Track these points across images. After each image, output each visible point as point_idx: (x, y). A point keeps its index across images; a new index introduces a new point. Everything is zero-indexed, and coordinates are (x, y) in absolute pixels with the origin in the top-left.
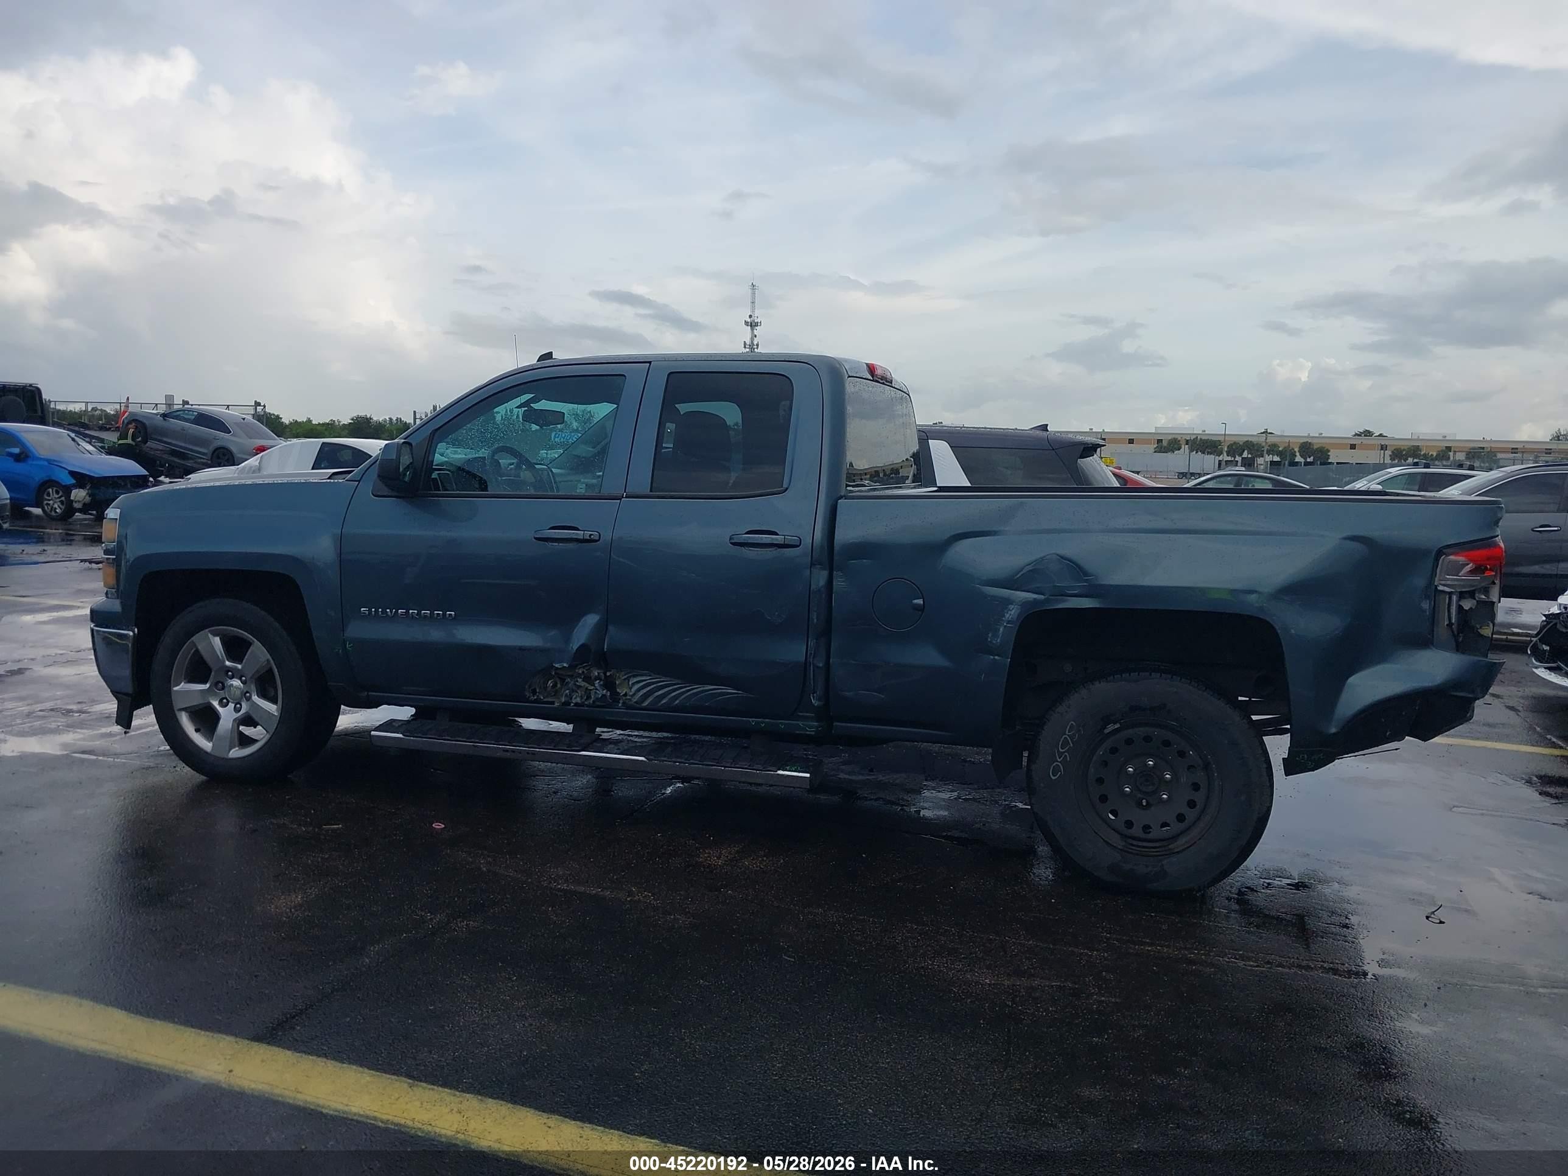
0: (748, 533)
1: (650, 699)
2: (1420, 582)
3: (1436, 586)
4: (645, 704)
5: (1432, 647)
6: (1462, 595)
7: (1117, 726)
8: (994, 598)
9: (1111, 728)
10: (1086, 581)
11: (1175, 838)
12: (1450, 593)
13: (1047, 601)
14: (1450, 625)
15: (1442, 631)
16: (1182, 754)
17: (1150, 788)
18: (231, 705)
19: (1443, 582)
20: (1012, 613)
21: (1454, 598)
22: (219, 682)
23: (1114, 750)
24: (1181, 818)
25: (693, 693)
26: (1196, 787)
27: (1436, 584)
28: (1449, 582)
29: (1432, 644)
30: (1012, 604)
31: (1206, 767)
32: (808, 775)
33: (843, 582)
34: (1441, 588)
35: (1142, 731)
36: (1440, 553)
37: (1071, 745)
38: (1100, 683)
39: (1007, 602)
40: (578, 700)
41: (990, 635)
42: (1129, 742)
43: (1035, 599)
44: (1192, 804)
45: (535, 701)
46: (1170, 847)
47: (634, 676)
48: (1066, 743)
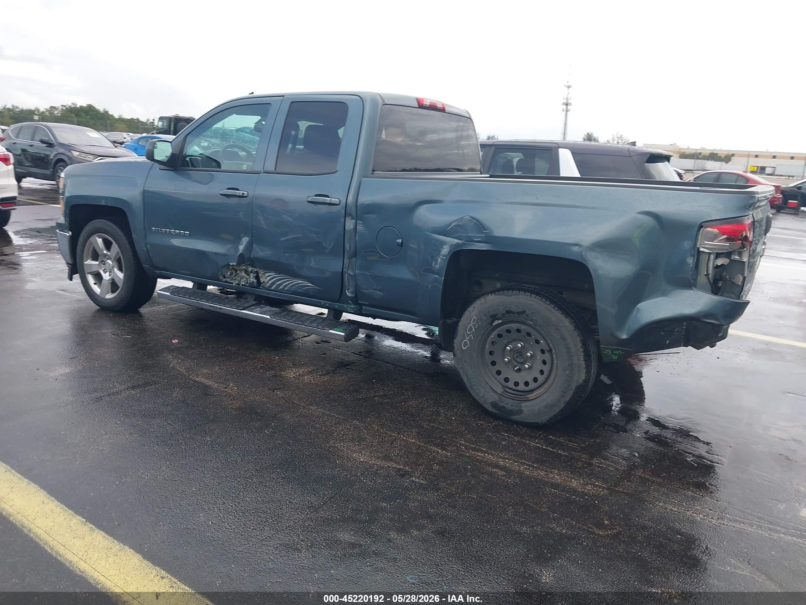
0: (316, 195)
1: (275, 286)
2: (687, 244)
3: (699, 248)
4: (273, 288)
5: (694, 288)
6: (718, 255)
7: (500, 321)
8: (437, 240)
9: (496, 323)
10: (484, 233)
11: (532, 391)
12: (710, 254)
13: (463, 244)
14: (707, 275)
15: (702, 279)
16: (537, 342)
17: (522, 360)
18: (108, 273)
19: (703, 246)
20: (445, 250)
21: (712, 257)
22: (103, 261)
23: (500, 336)
24: (535, 380)
25: (294, 284)
26: (544, 362)
27: (698, 246)
28: (707, 246)
29: (695, 287)
30: (445, 245)
31: (550, 351)
32: (343, 334)
33: (361, 227)
34: (702, 249)
35: (514, 326)
36: (701, 226)
37: (474, 331)
38: (491, 295)
39: (443, 243)
40: (243, 283)
41: (434, 263)
42: (508, 331)
43: (457, 243)
44: (542, 372)
45: (225, 282)
46: (528, 396)
47: (267, 272)
48: (471, 329)
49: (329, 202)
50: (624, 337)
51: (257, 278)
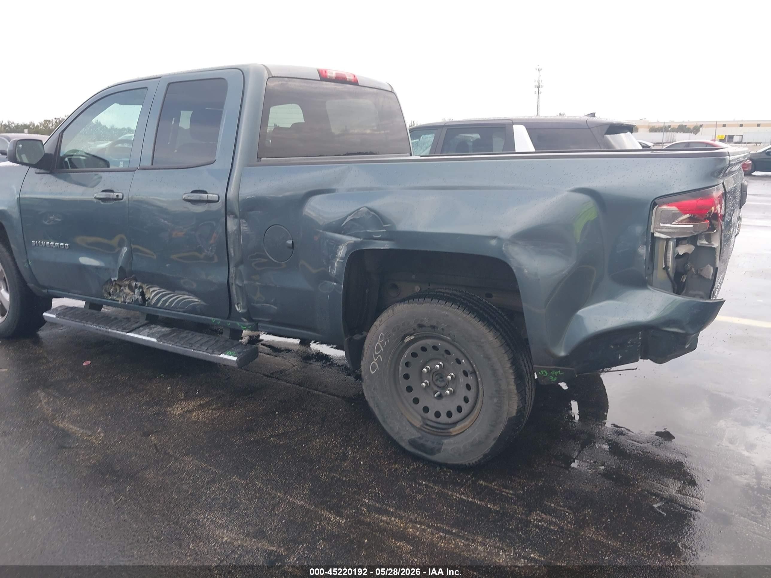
0: (194, 192)
1: (161, 302)
2: (639, 229)
3: (653, 234)
4: (159, 305)
5: (649, 287)
6: (679, 242)
7: (412, 337)
8: (332, 239)
9: (408, 339)
10: (385, 228)
11: (455, 424)
12: (668, 240)
13: (362, 243)
14: (666, 268)
15: (660, 275)
16: (458, 362)
17: (443, 384)
19: (659, 230)
20: (342, 252)
21: (671, 244)
23: (414, 355)
24: (459, 409)
25: (179, 300)
26: (468, 387)
27: (652, 231)
28: (664, 230)
29: (651, 285)
30: (341, 245)
31: (474, 372)
32: (235, 359)
33: (246, 227)
34: (657, 235)
35: (429, 342)
36: (654, 204)
37: (383, 350)
38: (400, 305)
39: (339, 242)
40: (129, 301)
41: (330, 267)
42: (424, 349)
43: (355, 242)
44: (466, 400)
45: (111, 299)
46: (451, 430)
47: (151, 287)
48: (378, 349)
49: (206, 199)
50: (562, 354)
51: (142, 294)
